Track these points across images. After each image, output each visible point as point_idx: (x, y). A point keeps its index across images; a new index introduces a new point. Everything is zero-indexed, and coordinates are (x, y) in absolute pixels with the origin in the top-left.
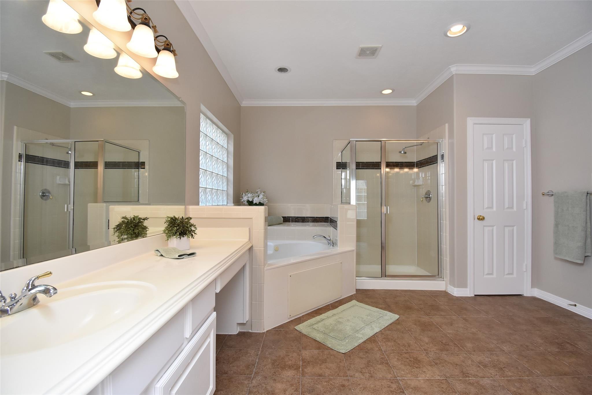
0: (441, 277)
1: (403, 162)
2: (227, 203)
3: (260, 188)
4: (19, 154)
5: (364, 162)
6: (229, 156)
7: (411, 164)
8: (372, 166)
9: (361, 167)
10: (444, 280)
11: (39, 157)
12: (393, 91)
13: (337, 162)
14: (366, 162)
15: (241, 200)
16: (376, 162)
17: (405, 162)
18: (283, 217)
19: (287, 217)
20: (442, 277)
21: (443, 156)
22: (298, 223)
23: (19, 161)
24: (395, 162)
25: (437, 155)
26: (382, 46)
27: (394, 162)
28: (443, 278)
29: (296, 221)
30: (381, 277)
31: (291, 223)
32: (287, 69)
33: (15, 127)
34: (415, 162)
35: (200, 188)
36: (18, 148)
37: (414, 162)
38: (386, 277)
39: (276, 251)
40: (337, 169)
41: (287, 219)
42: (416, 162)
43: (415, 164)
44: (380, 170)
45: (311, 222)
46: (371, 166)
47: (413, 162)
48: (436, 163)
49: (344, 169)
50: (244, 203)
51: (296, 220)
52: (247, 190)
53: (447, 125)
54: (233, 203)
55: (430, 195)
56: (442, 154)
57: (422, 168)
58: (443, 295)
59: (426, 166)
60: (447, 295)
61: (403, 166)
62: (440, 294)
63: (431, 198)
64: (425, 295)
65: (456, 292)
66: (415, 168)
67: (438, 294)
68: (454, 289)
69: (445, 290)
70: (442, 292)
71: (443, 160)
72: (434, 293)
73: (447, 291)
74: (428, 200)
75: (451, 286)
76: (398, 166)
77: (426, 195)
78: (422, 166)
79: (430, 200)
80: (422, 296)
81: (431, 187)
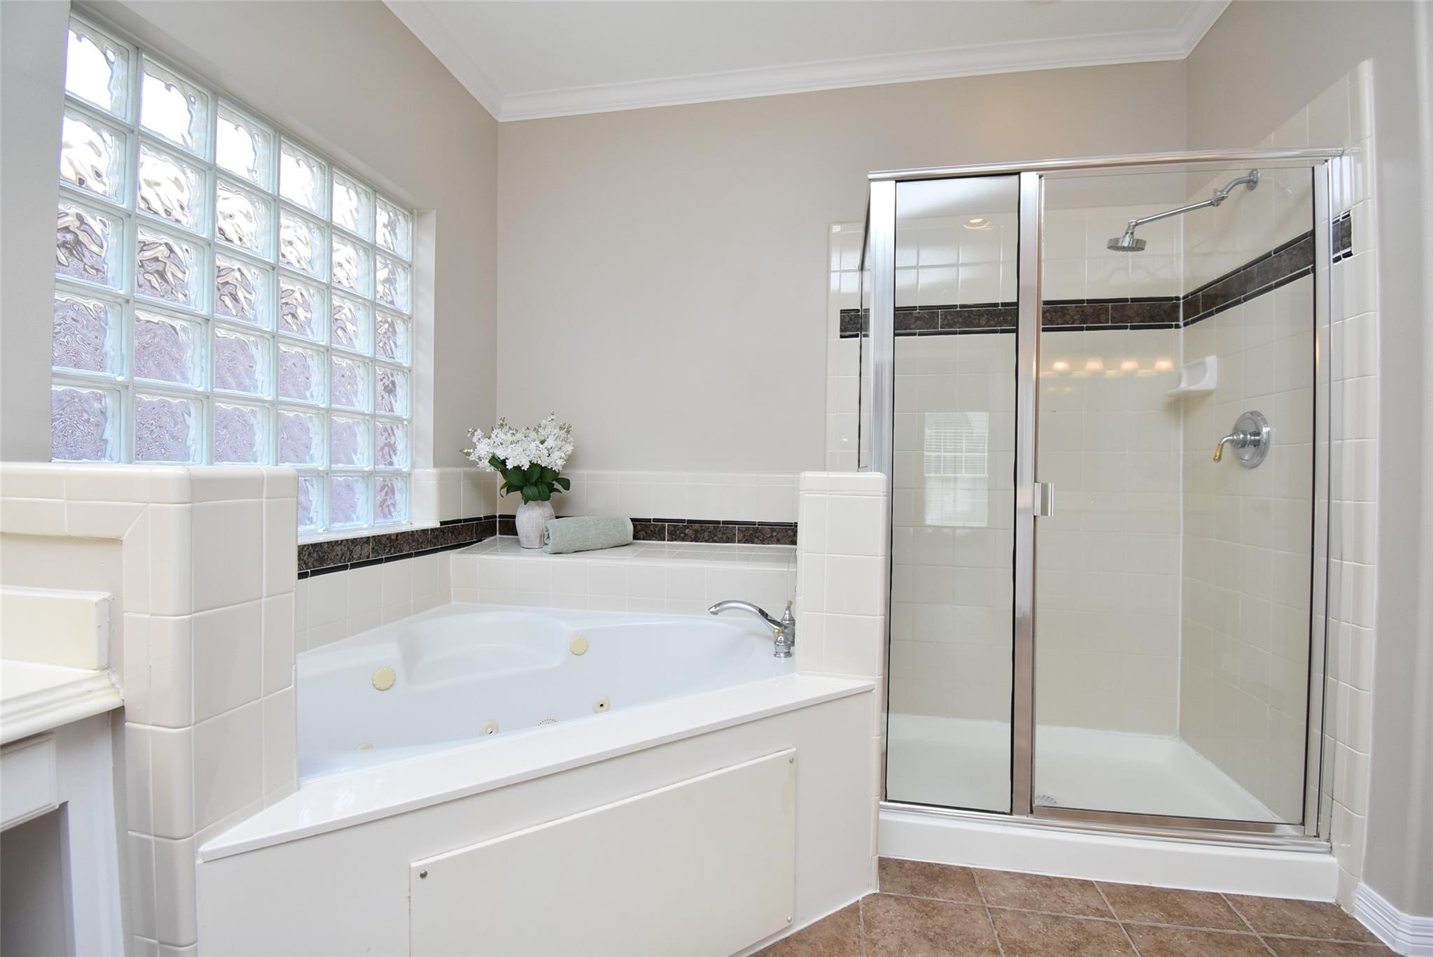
0: (1318, 836)
1: (1126, 300)
2: (415, 466)
3: (552, 414)
5: (955, 306)
7: (1160, 306)
8: (988, 321)
9: (941, 328)
10: (1331, 851)
13: (842, 311)
14: (962, 306)
15: (467, 457)
17: (1134, 300)
18: (633, 520)
19: (655, 520)
20: (1323, 835)
21: (1343, 233)
22: (694, 543)
24: (1089, 301)
25: (1313, 233)
27: (1082, 301)
28: (1328, 840)
29: (686, 535)
30: (1011, 813)
31: (666, 542)
34: (1181, 296)
37: (1178, 298)
38: (1032, 812)
40: (842, 337)
41: (652, 528)
42: (1184, 298)
43: (1178, 306)
45: (739, 542)
46: (983, 323)
47: (1170, 299)
48: (1306, 273)
50: (481, 465)
51: (687, 531)
52: (504, 419)
53: (1366, 70)
54: (434, 466)
55: (1265, 430)
56: (1341, 220)
57: (1216, 315)
58: (1333, 940)
59: (1239, 302)
60: (1353, 942)
61: (1125, 318)
62: (1319, 935)
63: (1267, 444)
64: (1234, 935)
65: (1409, 938)
66: (1181, 324)
67: (1304, 933)
68: (1399, 915)
69: (1340, 903)
70: (1327, 919)
71: (1347, 250)
72: (1282, 925)
73: (1353, 912)
74: (1248, 453)
75: (1379, 894)
76: (1103, 315)
77: (1239, 436)
78: (1215, 308)
79: (1263, 454)
80: (1222, 943)
81: (1273, 393)
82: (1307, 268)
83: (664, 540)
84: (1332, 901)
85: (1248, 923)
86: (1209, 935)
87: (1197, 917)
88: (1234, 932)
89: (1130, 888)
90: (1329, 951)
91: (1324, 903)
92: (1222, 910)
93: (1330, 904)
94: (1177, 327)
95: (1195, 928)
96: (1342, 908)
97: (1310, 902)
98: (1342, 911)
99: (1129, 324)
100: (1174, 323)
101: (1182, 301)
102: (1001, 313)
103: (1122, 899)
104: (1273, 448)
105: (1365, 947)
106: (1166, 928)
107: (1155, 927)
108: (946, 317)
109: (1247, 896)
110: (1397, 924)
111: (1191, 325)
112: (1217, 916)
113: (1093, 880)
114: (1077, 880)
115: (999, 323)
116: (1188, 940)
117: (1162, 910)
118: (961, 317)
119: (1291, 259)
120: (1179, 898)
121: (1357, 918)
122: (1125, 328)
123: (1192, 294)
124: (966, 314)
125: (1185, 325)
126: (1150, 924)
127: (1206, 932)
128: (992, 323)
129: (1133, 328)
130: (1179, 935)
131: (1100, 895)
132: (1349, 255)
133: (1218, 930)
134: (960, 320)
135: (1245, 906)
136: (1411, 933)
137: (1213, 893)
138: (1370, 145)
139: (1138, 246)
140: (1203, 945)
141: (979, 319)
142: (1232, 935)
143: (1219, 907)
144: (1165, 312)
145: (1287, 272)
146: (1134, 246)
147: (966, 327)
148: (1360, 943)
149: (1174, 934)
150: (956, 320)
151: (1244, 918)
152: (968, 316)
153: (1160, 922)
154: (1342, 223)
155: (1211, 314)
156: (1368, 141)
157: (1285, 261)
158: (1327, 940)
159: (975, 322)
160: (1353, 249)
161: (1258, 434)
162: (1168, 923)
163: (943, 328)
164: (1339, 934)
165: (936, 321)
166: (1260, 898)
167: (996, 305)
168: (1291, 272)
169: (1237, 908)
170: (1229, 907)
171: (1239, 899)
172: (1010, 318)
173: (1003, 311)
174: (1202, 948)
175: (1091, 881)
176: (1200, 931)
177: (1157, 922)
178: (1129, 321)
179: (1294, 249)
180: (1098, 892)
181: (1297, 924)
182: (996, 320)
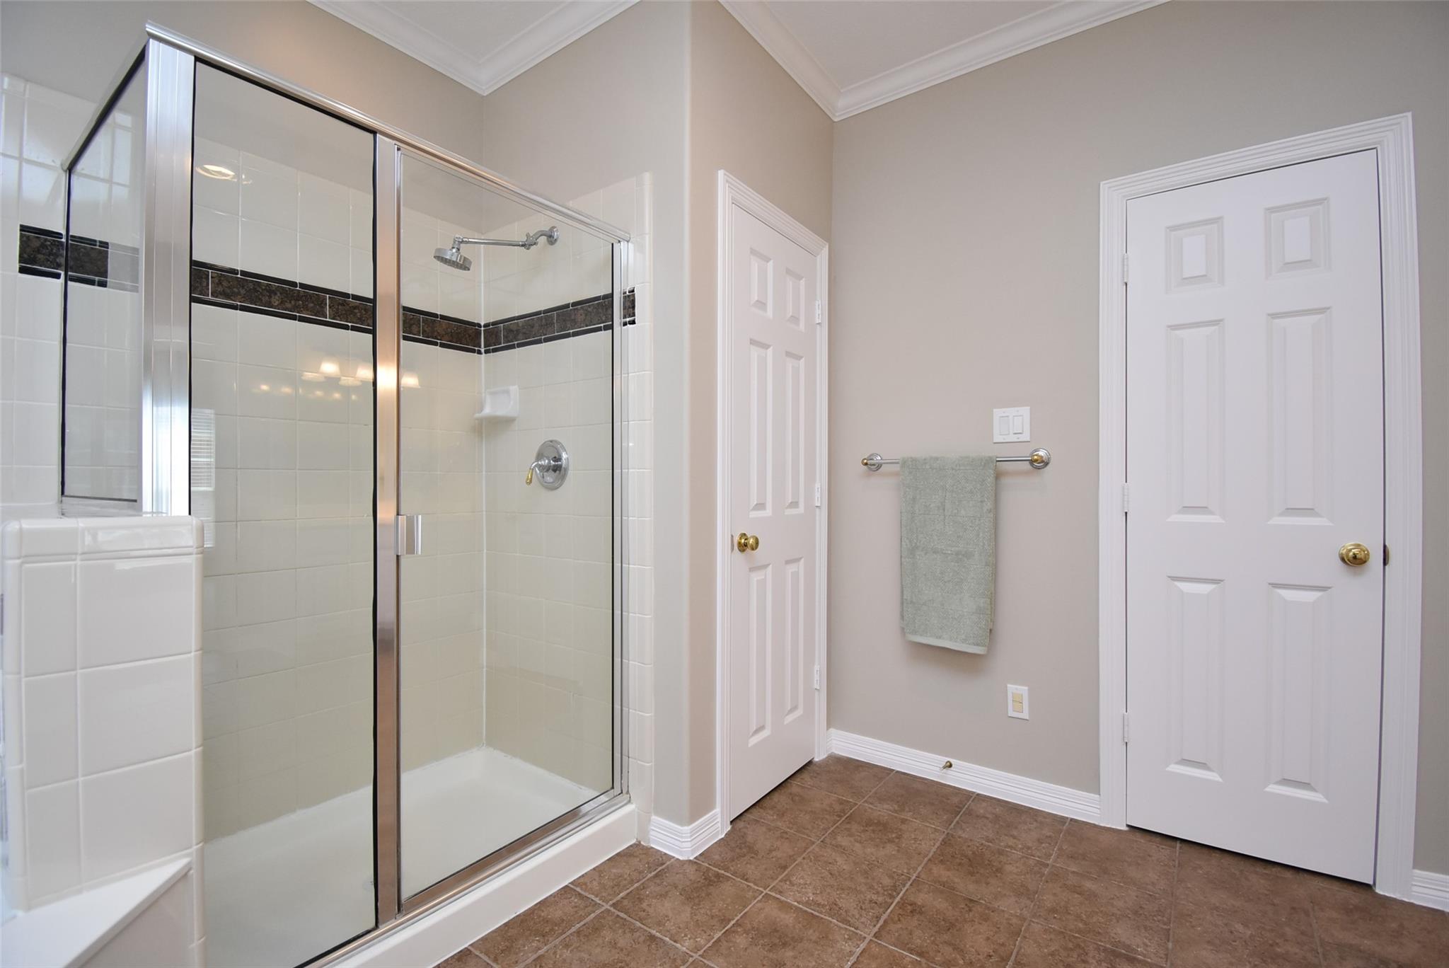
0: (622, 793)
1: (435, 315)
7: (465, 329)
9: (212, 295)
13: (24, 229)
14: (243, 273)
16: (302, 286)
17: (443, 317)
20: (626, 790)
21: (629, 304)
28: (629, 793)
34: (482, 324)
37: (479, 325)
38: (403, 910)
40: (22, 270)
42: (485, 326)
43: (480, 333)
47: (473, 324)
49: (91, 282)
53: (647, 177)
55: (564, 456)
56: (628, 293)
57: (517, 349)
58: (650, 876)
59: (539, 342)
60: (660, 868)
61: (436, 333)
62: (641, 878)
63: (566, 470)
64: (594, 918)
65: (689, 845)
66: (483, 350)
67: (632, 882)
68: (681, 830)
69: (639, 839)
70: (638, 860)
71: (631, 319)
72: (618, 885)
73: (649, 842)
74: (550, 477)
75: (666, 819)
76: (414, 326)
77: (545, 461)
78: (516, 343)
79: (563, 478)
80: (590, 933)
81: (571, 426)
82: (600, 325)
85: (597, 900)
86: (578, 932)
87: (563, 920)
88: (593, 915)
89: (502, 931)
90: (652, 887)
91: (631, 846)
92: (576, 900)
93: (635, 844)
94: (479, 352)
95: (568, 933)
96: (642, 843)
97: (623, 850)
98: (644, 846)
99: (439, 341)
100: (476, 349)
101: (482, 329)
102: (298, 297)
103: (500, 947)
104: (570, 473)
105: (667, 867)
106: (547, 952)
107: (539, 957)
108: (220, 283)
109: (586, 873)
110: (682, 837)
111: (492, 354)
112: (575, 909)
113: (466, 946)
114: (452, 957)
115: (297, 307)
116: (567, 950)
117: (535, 935)
118: (243, 287)
119: (586, 315)
120: (543, 911)
121: (653, 846)
122: (436, 344)
123: (494, 324)
124: (251, 286)
125: (487, 352)
126: (532, 958)
127: (574, 932)
128: (288, 305)
129: (443, 346)
130: (559, 952)
131: (480, 958)
132: (633, 322)
133: (582, 923)
134: (243, 292)
135: (588, 884)
136: (689, 840)
137: (562, 888)
138: (648, 240)
139: (464, 265)
140: (579, 946)
141: (270, 297)
142: (592, 921)
143: (573, 899)
144: (470, 336)
145: (582, 325)
146: (461, 262)
147: (251, 304)
148: (664, 866)
149: (555, 953)
150: (235, 290)
151: (592, 897)
152: (254, 289)
153: (539, 949)
154: (629, 296)
155: (512, 347)
156: (647, 237)
157: (581, 315)
158: (646, 879)
159: (265, 299)
160: (637, 319)
161: (560, 459)
162: (546, 945)
163: (216, 297)
164: (651, 867)
165: (205, 284)
166: (594, 869)
167: (294, 284)
168: (587, 326)
169: (585, 891)
170: (580, 894)
171: (582, 880)
172: (312, 305)
173: (302, 294)
174: (580, 951)
175: (466, 948)
176: (571, 934)
177: (537, 951)
178: (439, 338)
179: (589, 306)
180: (477, 956)
181: (625, 876)
182: (293, 302)
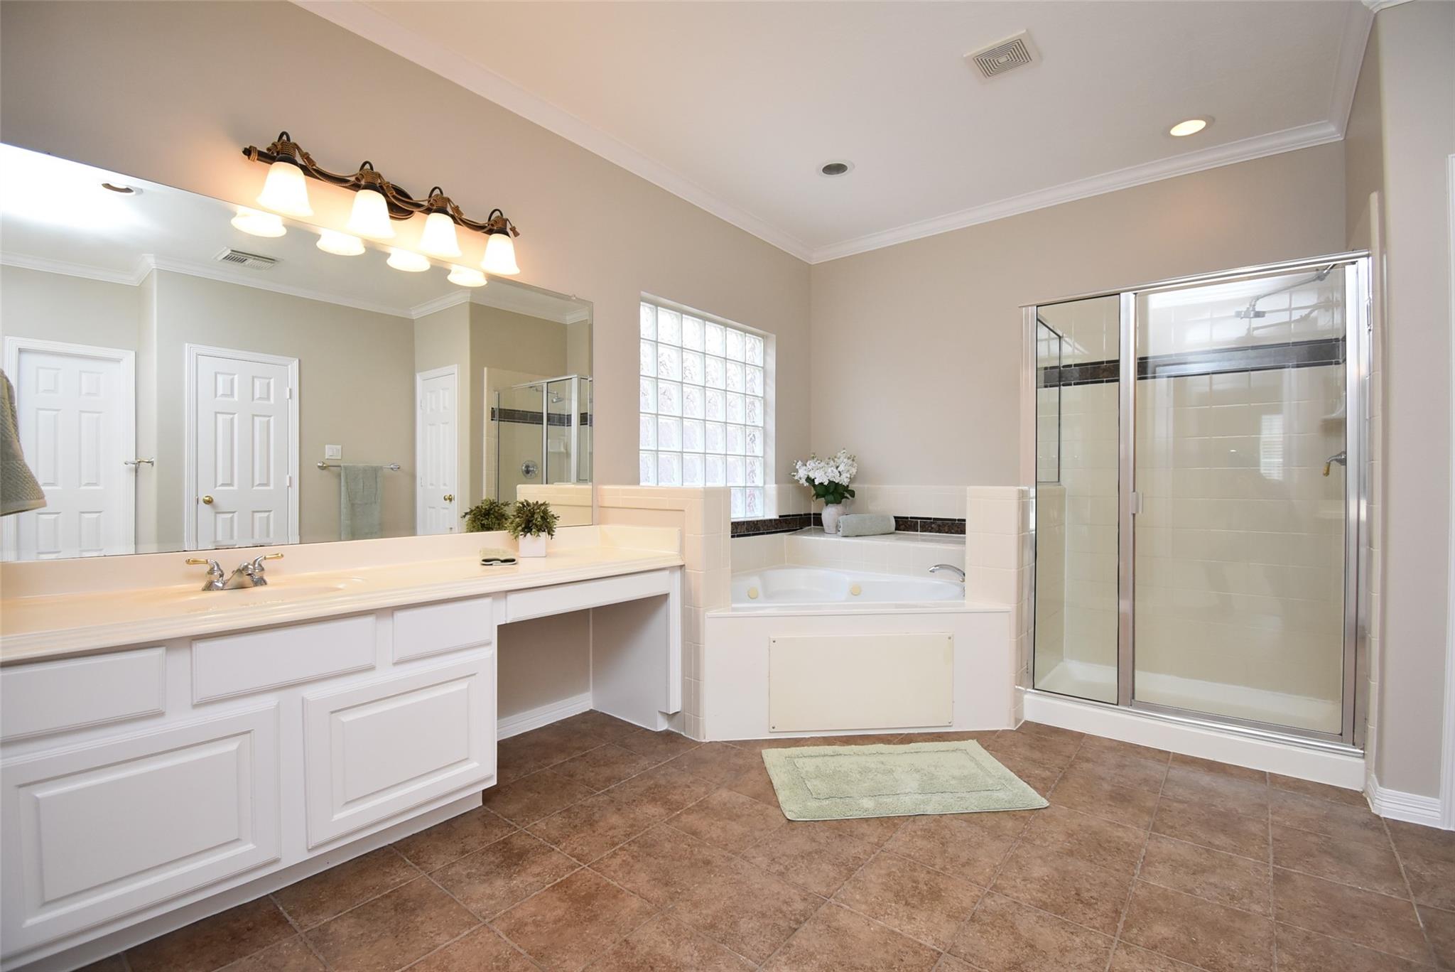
2: (765, 483)
3: (844, 449)
4: (493, 408)
6: (768, 381)
11: (519, 411)
12: (1210, 121)
15: (794, 476)
18: (895, 517)
19: (911, 518)
22: (938, 534)
23: (492, 420)
26: (1027, 30)
29: (932, 528)
30: (1117, 704)
31: (919, 533)
32: (844, 166)
33: (485, 369)
35: (641, 452)
36: (488, 403)
39: (856, 595)
41: (909, 523)
44: (1118, 383)
50: (801, 481)
51: (933, 526)
52: (814, 454)
54: (776, 483)
83: (917, 531)
84: (1360, 790)
